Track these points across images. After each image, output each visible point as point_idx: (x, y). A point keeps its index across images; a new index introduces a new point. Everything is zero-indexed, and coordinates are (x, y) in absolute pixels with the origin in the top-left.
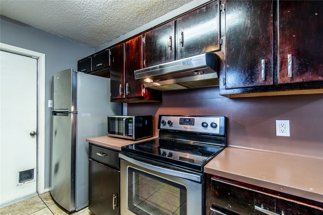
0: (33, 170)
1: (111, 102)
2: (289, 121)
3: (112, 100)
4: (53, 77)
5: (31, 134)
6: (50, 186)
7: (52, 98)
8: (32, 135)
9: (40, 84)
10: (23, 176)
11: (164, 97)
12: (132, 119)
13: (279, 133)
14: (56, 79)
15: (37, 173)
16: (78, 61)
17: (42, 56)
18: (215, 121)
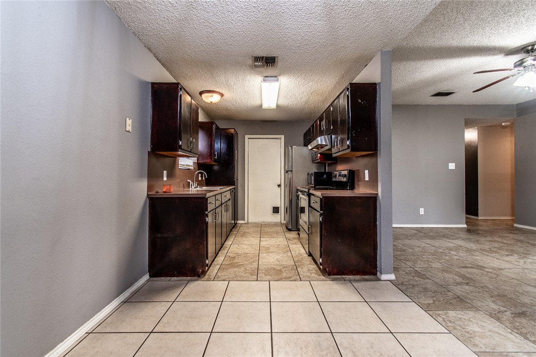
0: (279, 207)
1: (313, 163)
5: (278, 185)
6: (285, 220)
9: (282, 154)
10: (275, 210)
12: (313, 174)
13: (366, 179)
15: (281, 210)
16: (304, 134)
17: (283, 137)
18: (346, 172)
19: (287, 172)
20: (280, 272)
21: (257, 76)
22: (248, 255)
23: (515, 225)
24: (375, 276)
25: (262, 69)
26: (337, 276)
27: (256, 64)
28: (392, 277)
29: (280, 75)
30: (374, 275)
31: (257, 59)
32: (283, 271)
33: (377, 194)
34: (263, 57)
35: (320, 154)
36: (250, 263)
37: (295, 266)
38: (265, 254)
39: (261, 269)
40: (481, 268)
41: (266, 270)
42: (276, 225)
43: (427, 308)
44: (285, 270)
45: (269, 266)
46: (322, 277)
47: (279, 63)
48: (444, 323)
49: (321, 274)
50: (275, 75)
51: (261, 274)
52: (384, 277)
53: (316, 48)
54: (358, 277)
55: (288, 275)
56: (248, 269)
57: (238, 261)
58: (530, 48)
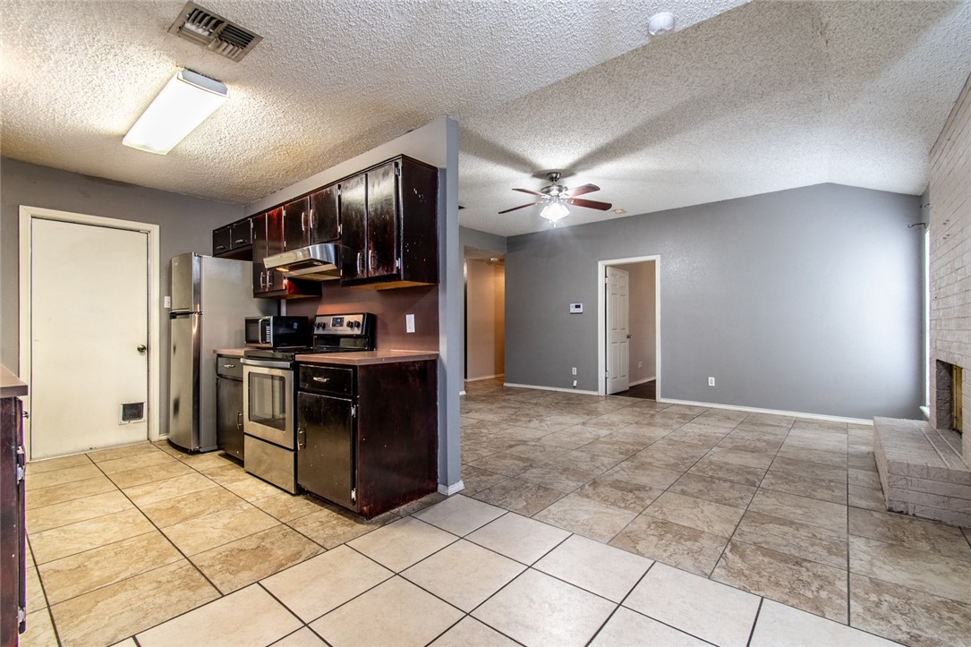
0: (142, 404)
1: (255, 297)
2: (413, 315)
3: (256, 295)
4: (171, 262)
5: (139, 349)
6: (167, 431)
7: (169, 294)
8: (141, 350)
9: (151, 272)
10: (128, 412)
11: (324, 290)
12: (268, 320)
13: (408, 331)
14: (175, 264)
15: (148, 409)
16: (214, 231)
17: (155, 229)
18: (359, 318)
19: (173, 316)
20: (260, 553)
21: (166, 58)
22: (126, 544)
23: (505, 384)
24: (435, 493)
25: (195, 49)
26: (383, 515)
27: (188, 25)
28: (460, 486)
29: (233, 81)
30: (433, 492)
31: (199, 16)
32: (268, 546)
33: (438, 355)
34: (220, 22)
35: (290, 279)
36: (154, 562)
37: (285, 527)
38: (179, 526)
39: (206, 564)
40: (524, 442)
41: (223, 562)
42: (135, 448)
43: (529, 512)
44: (273, 543)
45: (221, 549)
46: (360, 527)
47: (253, 55)
48: (558, 523)
49: (352, 522)
50: (220, 75)
51: (217, 577)
52: (452, 489)
53: (356, 61)
54: (414, 504)
55: (289, 551)
56: (163, 579)
57: (107, 573)
58: (554, 175)
